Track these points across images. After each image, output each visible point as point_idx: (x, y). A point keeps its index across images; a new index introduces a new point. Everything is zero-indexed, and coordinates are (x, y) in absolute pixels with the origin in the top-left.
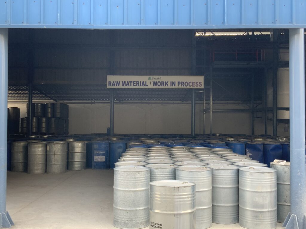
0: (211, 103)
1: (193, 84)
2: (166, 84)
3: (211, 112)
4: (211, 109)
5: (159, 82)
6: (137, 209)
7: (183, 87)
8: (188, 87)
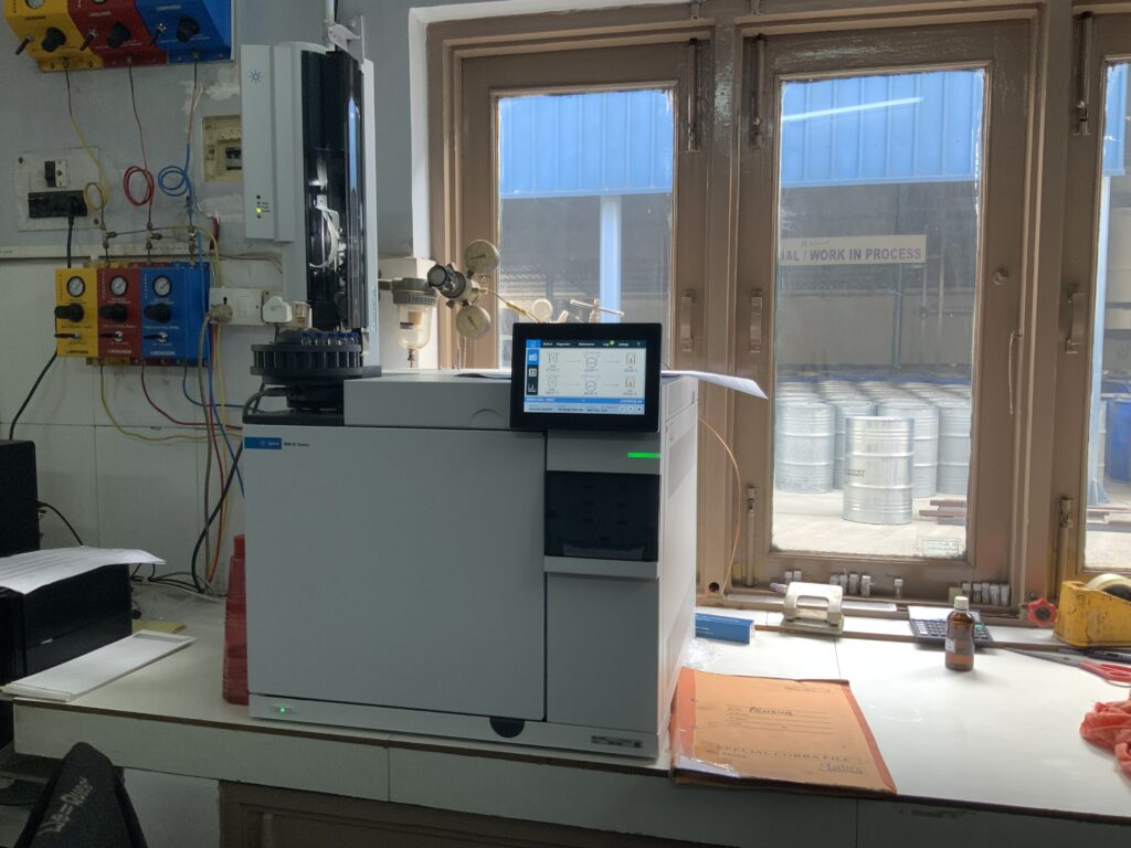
0: (941, 293)
1: (900, 254)
2: (841, 254)
3: (941, 315)
4: (941, 309)
5: (824, 251)
6: (816, 464)
7: (878, 261)
8: (890, 261)
